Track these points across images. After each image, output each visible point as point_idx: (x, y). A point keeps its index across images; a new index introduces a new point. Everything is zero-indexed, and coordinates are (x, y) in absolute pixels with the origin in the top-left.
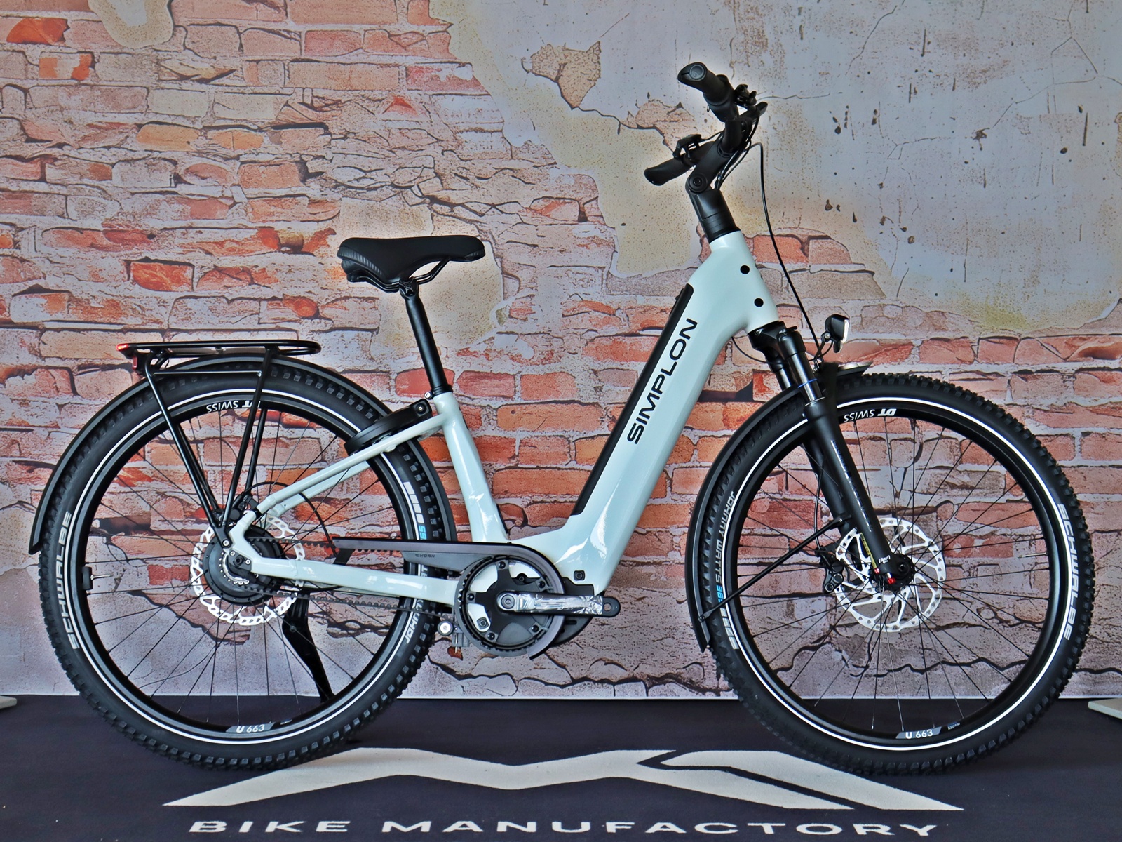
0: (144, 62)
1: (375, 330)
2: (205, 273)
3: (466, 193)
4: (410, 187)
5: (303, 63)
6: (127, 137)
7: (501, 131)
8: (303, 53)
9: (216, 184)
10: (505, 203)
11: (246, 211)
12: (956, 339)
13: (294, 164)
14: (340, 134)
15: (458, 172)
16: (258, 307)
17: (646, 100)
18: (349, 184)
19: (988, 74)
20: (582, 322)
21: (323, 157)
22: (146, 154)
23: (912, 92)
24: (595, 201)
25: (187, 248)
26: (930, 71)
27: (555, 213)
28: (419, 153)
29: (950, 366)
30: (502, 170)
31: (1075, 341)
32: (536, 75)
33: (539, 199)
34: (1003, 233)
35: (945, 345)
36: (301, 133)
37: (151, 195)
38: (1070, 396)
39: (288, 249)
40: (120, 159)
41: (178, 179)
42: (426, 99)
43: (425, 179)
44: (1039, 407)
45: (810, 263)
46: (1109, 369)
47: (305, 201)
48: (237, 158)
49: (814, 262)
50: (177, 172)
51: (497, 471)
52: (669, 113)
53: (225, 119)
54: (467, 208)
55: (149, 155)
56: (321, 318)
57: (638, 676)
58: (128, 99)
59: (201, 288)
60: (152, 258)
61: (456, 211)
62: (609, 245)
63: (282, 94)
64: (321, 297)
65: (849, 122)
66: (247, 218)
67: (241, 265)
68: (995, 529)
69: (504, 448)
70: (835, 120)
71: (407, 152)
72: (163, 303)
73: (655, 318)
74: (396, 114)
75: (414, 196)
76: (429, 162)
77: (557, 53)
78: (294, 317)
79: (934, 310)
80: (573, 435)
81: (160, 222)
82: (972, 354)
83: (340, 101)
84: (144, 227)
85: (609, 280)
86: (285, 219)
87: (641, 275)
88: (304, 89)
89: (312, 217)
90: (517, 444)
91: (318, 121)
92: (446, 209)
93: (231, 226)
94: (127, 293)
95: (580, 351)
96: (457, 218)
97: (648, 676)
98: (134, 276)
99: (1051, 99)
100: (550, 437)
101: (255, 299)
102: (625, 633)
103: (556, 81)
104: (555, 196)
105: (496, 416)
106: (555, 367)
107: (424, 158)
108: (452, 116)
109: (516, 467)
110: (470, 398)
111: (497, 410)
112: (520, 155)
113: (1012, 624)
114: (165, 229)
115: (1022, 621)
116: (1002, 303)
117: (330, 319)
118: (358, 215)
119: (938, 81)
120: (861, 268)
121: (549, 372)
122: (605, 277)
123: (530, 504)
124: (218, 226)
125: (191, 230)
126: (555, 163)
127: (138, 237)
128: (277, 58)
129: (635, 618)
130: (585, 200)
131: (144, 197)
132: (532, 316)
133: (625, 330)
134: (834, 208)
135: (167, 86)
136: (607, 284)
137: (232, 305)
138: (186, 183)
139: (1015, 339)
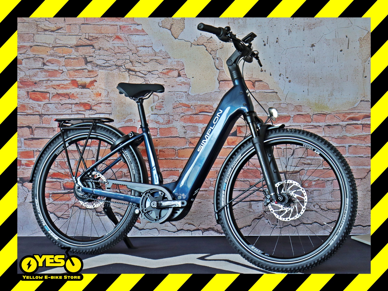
0: (32, 25)
1: (110, 114)
2: (54, 95)
3: (140, 68)
4: (121, 66)
5: (85, 25)
6: (27, 50)
7: (152, 47)
8: (85, 21)
9: (57, 65)
10: (153, 71)
11: (67, 74)
12: (305, 114)
13: (83, 59)
14: (98, 48)
15: (137, 61)
16: (71, 106)
17: (200, 36)
18: (101, 65)
19: (315, 25)
20: (179, 110)
21: (92, 56)
22: (33, 56)
23: (290, 31)
24: (183, 70)
25: (48, 87)
26: (296, 24)
27: (170, 74)
28: (125, 54)
29: (303, 124)
30: (152, 60)
31: (346, 115)
32: (163, 28)
33: (165, 69)
34: (321, 79)
35: (302, 116)
36: (85, 48)
37: (35, 69)
38: (344, 133)
39: (81, 87)
40: (25, 57)
41: (44, 64)
42: (126, 36)
43: (126, 63)
44: (334, 137)
45: (256, 90)
46: (358, 124)
47: (87, 71)
48: (64, 57)
49: (257, 89)
50: (44, 62)
52: (208, 40)
53: (59, 44)
54: (141, 73)
55: (34, 56)
56: (92, 110)
57: (200, 229)
58: (27, 38)
59: (52, 100)
60: (36, 90)
61: (137, 74)
62: (188, 84)
63: (78, 35)
64: (92, 103)
65: (268, 42)
66: (67, 77)
67: (66, 92)
68: (319, 178)
70: (264, 41)
71: (120, 54)
72: (40, 106)
73: (204, 108)
74: (116, 41)
75: (123, 69)
76: (128, 57)
77: (170, 20)
78: (83, 110)
79: (298, 105)
80: (177, 148)
81: (38, 78)
82: (311, 119)
83: (98, 37)
84: (33, 80)
85: (188, 96)
86: (80, 77)
87: (199, 94)
88: (86, 33)
89: (89, 76)
91: (91, 44)
92: (134, 73)
93: (62, 80)
94: (28, 102)
95: (179, 120)
96: (137, 76)
97: (203, 228)
98: (30, 97)
99: (337, 33)
100: (169, 149)
101: (70, 104)
102: (195, 214)
103: (170, 30)
104: (170, 68)
106: (171, 125)
107: (126, 56)
108: (135, 42)
112: (158, 55)
113: (325, 210)
114: (40, 81)
115: (329, 209)
116: (321, 102)
117: (95, 110)
118: (104, 75)
119: (298, 28)
120: (273, 91)
121: (169, 127)
122: (187, 95)
123: (163, 171)
124: (58, 80)
125: (49, 81)
126: (170, 57)
127: (31, 83)
128: (77, 23)
129: (198, 209)
130: (180, 69)
131: (33, 70)
132: (163, 108)
133: (194, 113)
134: (264, 71)
135: (40, 33)
136: (188, 97)
137: (63, 106)
138: (47, 65)
139: (325, 114)
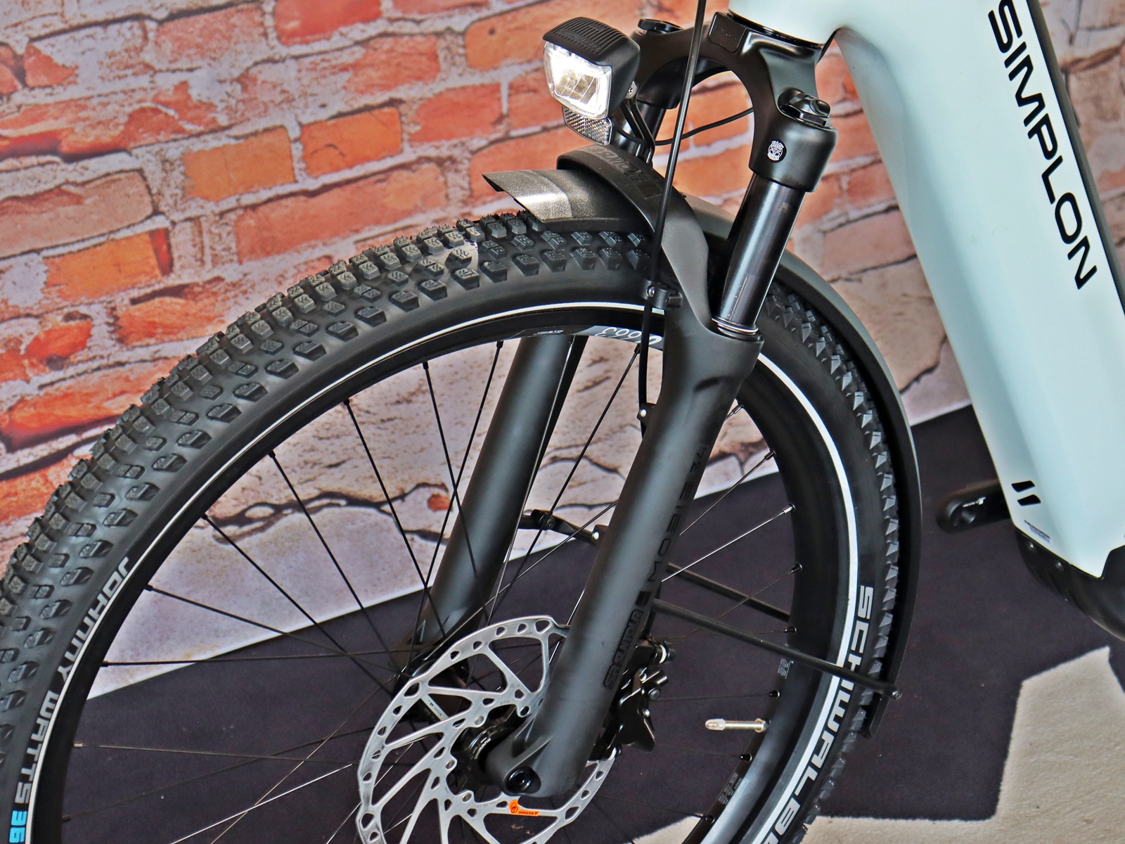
51: (473, 153)
69: (483, 106)
90: (504, 91)
105: (464, 47)
109: (506, 138)
110: (414, 21)
111: (463, 34)
